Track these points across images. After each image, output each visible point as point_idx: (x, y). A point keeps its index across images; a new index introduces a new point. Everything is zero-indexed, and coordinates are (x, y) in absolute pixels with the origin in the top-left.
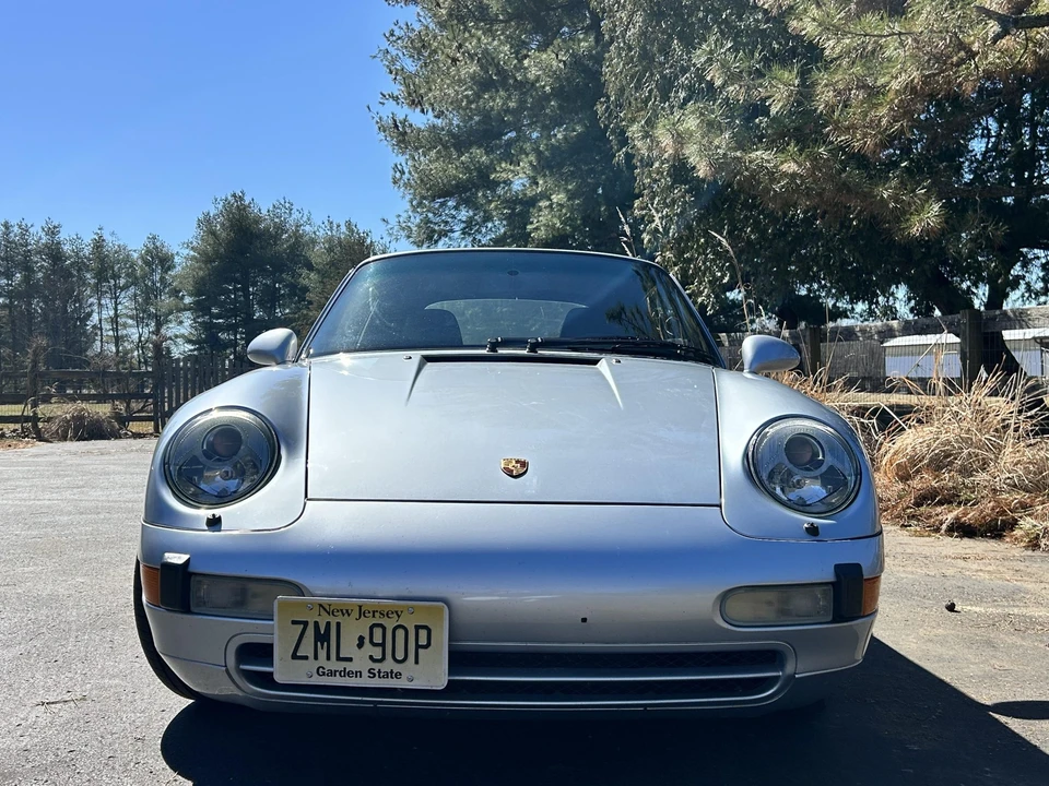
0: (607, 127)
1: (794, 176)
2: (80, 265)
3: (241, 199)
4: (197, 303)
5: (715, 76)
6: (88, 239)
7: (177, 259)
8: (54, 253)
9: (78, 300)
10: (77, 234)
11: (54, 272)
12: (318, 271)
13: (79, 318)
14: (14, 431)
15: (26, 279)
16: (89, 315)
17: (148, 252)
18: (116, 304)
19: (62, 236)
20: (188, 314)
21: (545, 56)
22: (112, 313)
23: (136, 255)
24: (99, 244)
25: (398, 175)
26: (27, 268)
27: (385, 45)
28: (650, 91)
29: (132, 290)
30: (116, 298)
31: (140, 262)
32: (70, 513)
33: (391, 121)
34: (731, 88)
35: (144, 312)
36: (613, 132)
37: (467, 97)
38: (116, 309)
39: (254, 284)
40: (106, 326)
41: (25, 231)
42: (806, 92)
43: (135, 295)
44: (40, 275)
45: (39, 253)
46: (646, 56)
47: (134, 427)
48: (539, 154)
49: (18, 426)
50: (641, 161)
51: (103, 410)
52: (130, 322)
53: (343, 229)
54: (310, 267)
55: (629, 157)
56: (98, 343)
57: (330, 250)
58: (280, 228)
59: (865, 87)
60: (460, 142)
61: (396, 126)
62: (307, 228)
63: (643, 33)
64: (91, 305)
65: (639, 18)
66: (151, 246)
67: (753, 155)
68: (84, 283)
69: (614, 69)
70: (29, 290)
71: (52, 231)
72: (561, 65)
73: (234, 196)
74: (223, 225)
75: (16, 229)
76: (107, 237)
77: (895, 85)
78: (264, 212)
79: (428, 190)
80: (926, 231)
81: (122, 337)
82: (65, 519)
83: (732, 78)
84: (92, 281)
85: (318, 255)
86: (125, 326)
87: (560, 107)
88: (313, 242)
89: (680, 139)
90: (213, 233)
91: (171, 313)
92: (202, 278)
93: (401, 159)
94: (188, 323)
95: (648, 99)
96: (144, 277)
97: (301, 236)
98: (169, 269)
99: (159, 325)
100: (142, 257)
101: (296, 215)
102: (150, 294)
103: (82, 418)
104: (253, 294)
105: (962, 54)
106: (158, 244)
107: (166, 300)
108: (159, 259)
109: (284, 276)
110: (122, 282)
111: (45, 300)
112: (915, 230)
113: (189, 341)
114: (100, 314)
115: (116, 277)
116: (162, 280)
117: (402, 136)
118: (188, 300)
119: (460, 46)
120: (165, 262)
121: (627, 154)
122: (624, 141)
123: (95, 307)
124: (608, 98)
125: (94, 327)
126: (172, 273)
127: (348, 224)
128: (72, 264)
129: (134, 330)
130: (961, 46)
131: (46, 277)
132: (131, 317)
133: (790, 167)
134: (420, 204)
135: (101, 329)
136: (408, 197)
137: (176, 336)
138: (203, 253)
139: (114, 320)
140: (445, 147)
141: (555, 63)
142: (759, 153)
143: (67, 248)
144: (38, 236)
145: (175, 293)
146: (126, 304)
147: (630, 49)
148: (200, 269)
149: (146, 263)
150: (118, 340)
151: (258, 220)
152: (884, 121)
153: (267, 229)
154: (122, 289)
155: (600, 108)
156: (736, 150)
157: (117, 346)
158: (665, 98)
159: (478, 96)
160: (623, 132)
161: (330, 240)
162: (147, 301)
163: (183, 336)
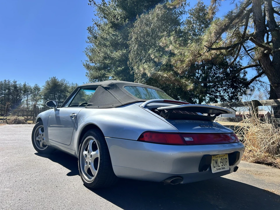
0: (129, 66)
1: (166, 77)
2: (21, 89)
3: (55, 78)
4: (44, 98)
5: (152, 56)
6: (23, 84)
7: (41, 89)
8: (15, 87)
9: (19, 96)
10: (20, 83)
11: (15, 90)
12: (69, 93)
13: (20, 100)
14: (1, 122)
15: (9, 92)
16: (22, 99)
17: (35, 87)
18: (28, 97)
19: (17, 83)
20: (42, 100)
21: (117, 53)
22: (27, 99)
23: (32, 88)
24: (25, 85)
25: (87, 74)
26: (9, 89)
27: (85, 50)
28: (138, 60)
29: (31, 95)
30: (28, 96)
31: (33, 89)
32: (9, 140)
33: (86, 64)
34: (155, 59)
35: (33, 99)
36: (130, 67)
37: (101, 60)
38: (27, 98)
39: (56, 95)
40: (25, 102)
41: (9, 82)
42: (169, 60)
43: (32, 96)
44: (12, 91)
45: (12, 86)
46: (137, 53)
47: (29, 122)
48: (115, 72)
49: (3, 121)
50: (135, 73)
51: (21, 118)
52: (30, 101)
53: (75, 85)
54: (68, 92)
55: (133, 73)
56: (23, 105)
57: (72, 89)
58: (62, 84)
59: (180, 60)
60: (99, 69)
61: (87, 65)
62: (68, 84)
63: (137, 49)
64: (22, 97)
65: (136, 46)
66: (36, 86)
67: (159, 73)
68: (21, 93)
69: (131, 56)
70: (9, 94)
71: (15, 82)
72: (120, 55)
73: (54, 77)
74: (51, 83)
75: (7, 81)
76: (26, 84)
77: (187, 60)
78: (59, 81)
79: (93, 77)
80: (191, 89)
81: (29, 104)
82: (7, 142)
83: (156, 57)
84: (23, 93)
85: (69, 89)
86: (29, 102)
87: (119, 63)
88: (69, 87)
89: (144, 69)
90: (49, 84)
91: (39, 99)
92: (46, 93)
93: (88, 71)
94: (42, 101)
95: (138, 61)
96: (34, 92)
97: (67, 86)
98: (39, 91)
99: (36, 102)
100: (34, 88)
101: (66, 82)
102: (35, 95)
103: (17, 119)
104: (56, 96)
105: (199, 55)
106: (37, 86)
107: (38, 97)
108: (37, 89)
109: (63, 93)
110: (29, 93)
111: (12, 96)
112: (188, 89)
113: (42, 105)
114: (24, 99)
115: (28, 92)
116: (38, 93)
117: (88, 67)
118: (43, 97)
119: (100, 50)
120: (38, 89)
121: (133, 72)
122: (133, 69)
123: (23, 98)
124: (130, 61)
125: (23, 102)
126: (40, 92)
127: (76, 84)
128: (19, 89)
129: (31, 103)
130: (199, 54)
131: (13, 91)
132: (31, 100)
133: (165, 75)
134: (91, 80)
135: (24, 102)
136: (89, 79)
137: (40, 104)
138: (46, 88)
139: (27, 100)
140: (96, 69)
141: (118, 55)
142: (159, 72)
143: (18, 86)
144: (12, 82)
145: (40, 95)
146: (30, 97)
147: (134, 52)
148: (46, 91)
149: (34, 89)
150: (27, 104)
151: (58, 82)
152: (185, 67)
153: (60, 84)
154: (29, 94)
155: (128, 63)
156: (155, 71)
157: (27, 105)
158: (141, 61)
159: (103, 60)
160: (132, 68)
161: (72, 87)
162: (34, 97)
163: (41, 104)
